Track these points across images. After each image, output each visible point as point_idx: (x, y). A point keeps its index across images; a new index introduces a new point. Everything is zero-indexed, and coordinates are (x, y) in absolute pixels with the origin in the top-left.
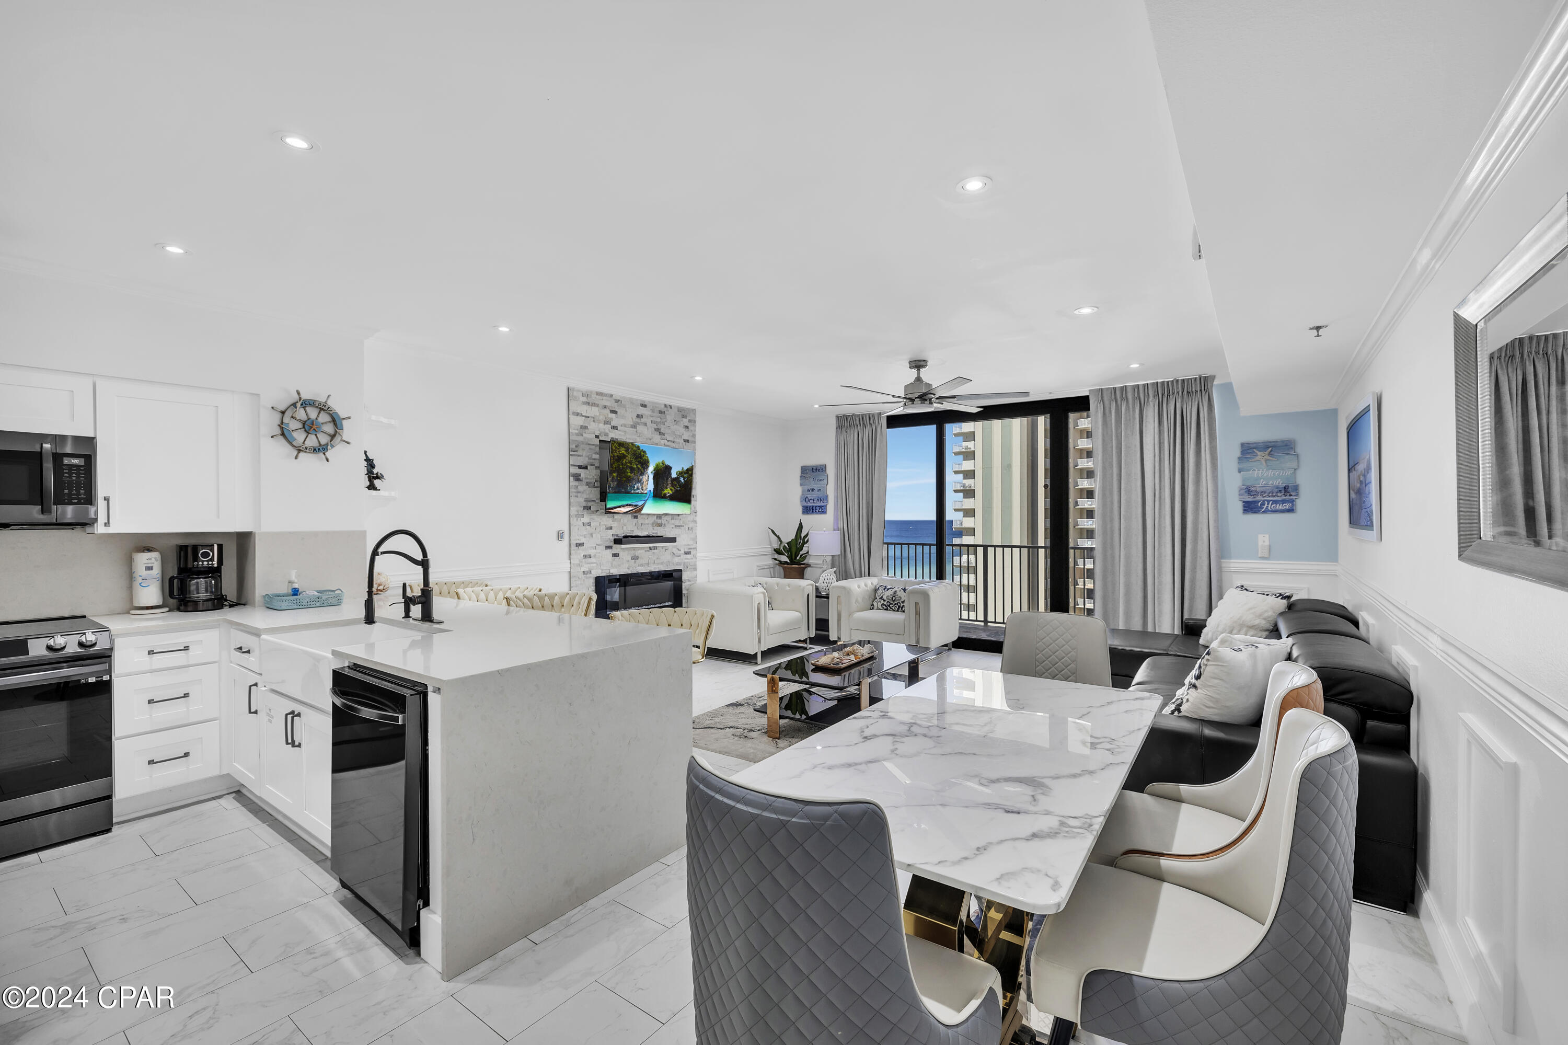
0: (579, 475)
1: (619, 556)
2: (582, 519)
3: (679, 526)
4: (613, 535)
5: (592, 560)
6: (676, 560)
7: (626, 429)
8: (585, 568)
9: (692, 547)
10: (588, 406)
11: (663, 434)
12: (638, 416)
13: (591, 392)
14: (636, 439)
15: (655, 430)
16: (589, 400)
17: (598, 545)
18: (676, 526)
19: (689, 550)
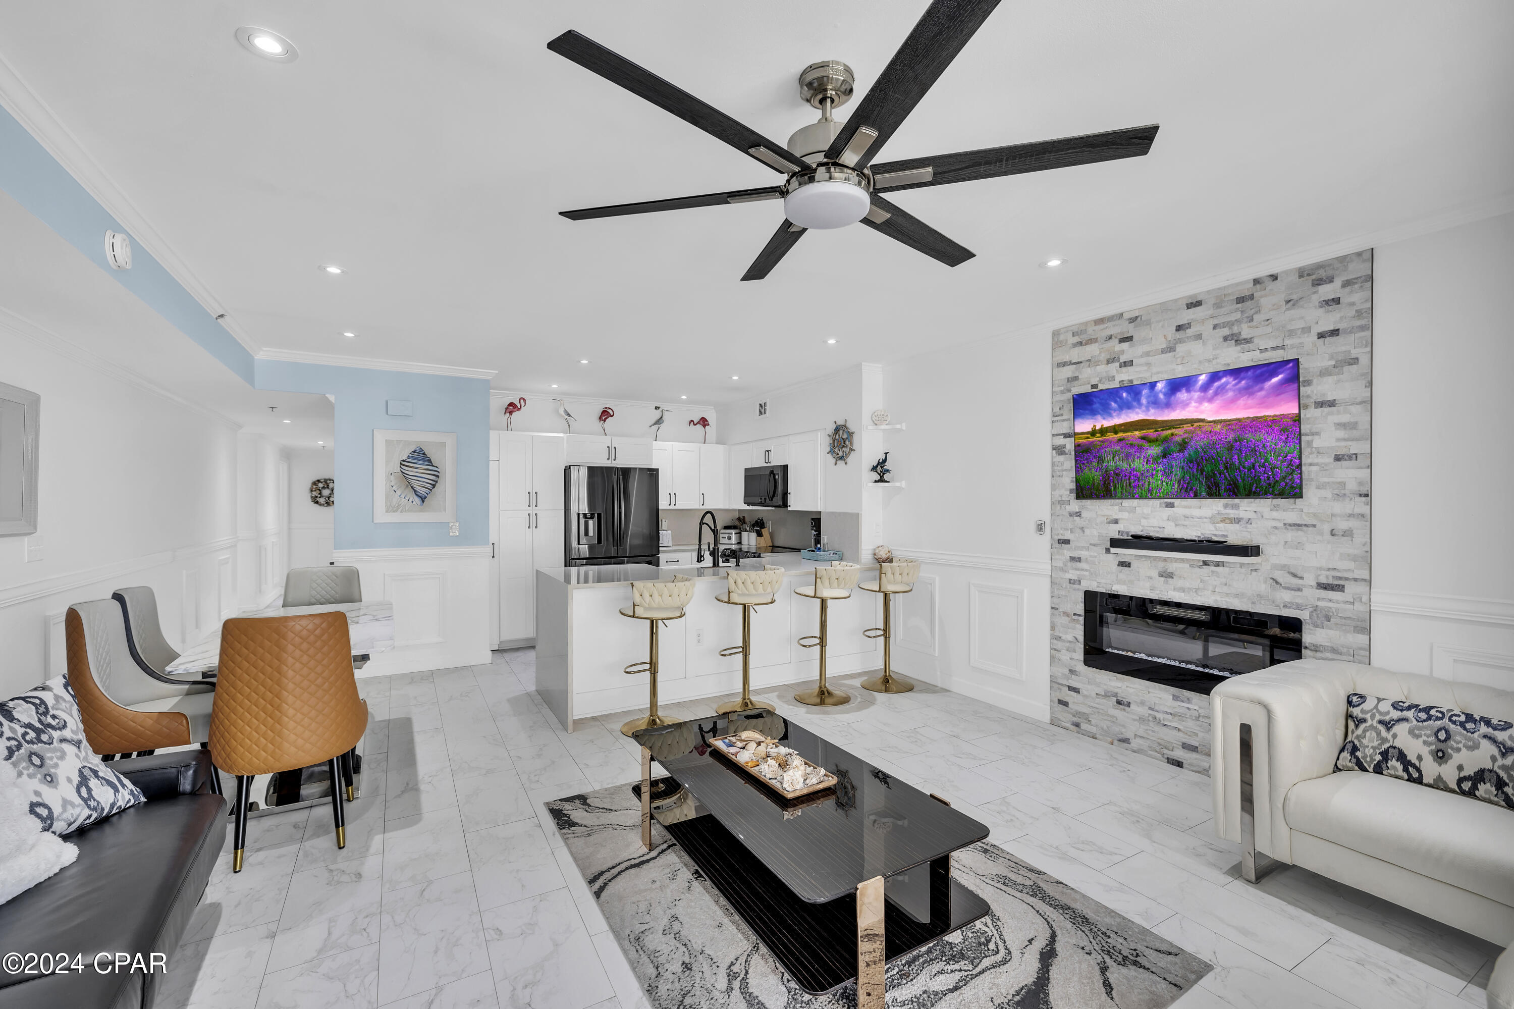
0: (1064, 447)
1: (1130, 567)
2: (1067, 506)
3: (1299, 525)
4: (1119, 532)
5: (1082, 565)
6: (1286, 596)
7: (1150, 359)
8: (1072, 575)
9: (1346, 575)
10: (1081, 347)
11: (1248, 341)
12: (1179, 328)
13: (1086, 324)
14: (1174, 370)
15: (1226, 339)
16: (1084, 337)
17: (1094, 545)
18: (1285, 524)
19: (1341, 582)
